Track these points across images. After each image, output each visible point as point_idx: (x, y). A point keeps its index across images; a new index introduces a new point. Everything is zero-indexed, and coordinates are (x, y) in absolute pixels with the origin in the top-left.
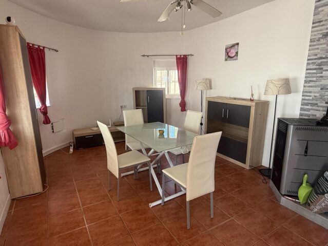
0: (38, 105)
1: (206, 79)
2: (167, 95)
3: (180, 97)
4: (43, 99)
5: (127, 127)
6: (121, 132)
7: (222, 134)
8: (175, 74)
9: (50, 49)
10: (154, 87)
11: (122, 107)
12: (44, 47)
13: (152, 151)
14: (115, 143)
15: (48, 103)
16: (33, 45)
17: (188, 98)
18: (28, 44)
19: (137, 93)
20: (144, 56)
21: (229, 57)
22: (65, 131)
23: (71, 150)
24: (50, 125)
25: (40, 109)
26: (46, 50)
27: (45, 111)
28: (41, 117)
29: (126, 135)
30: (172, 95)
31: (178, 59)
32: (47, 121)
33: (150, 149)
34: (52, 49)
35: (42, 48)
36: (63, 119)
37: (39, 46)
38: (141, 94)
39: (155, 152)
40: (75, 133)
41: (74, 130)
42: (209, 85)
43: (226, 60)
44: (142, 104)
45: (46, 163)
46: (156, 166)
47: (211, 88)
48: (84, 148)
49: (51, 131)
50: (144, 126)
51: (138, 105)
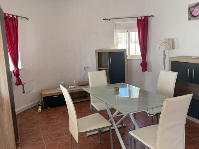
0: (12, 68)
1: (169, 39)
4: (16, 63)
5: (92, 88)
6: (85, 92)
9: (22, 17)
11: (85, 68)
12: (17, 16)
13: (117, 112)
15: (20, 67)
17: (150, 58)
19: (100, 55)
21: (193, 16)
22: (34, 91)
23: (40, 109)
24: (21, 86)
25: (13, 72)
26: (19, 19)
27: (17, 73)
29: (91, 95)
30: (133, 56)
32: (19, 83)
34: (24, 18)
35: (15, 17)
36: (32, 80)
37: (13, 16)
38: (103, 56)
40: (43, 93)
41: (43, 90)
42: (172, 44)
44: (104, 65)
47: (174, 48)
48: (51, 107)
50: (108, 86)
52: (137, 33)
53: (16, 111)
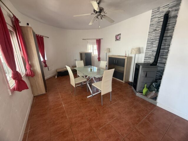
0: (42, 59)
1: (108, 48)
2: (93, 55)
3: (98, 56)
4: (44, 57)
5: (78, 68)
6: (75, 69)
7: (115, 70)
8: (96, 47)
9: (45, 37)
10: (88, 52)
11: (75, 60)
12: (43, 36)
13: (88, 77)
14: (73, 74)
15: (46, 59)
16: (38, 35)
17: (101, 56)
18: (36, 35)
19: (81, 54)
20: (83, 39)
21: (117, 39)
22: (53, 70)
23: (56, 77)
24: (47, 68)
25: (43, 61)
26: (44, 37)
27: (45, 62)
28: (43, 64)
29: (77, 71)
30: (95, 55)
31: (97, 40)
32: (46, 66)
33: (87, 76)
34: (46, 37)
35: (42, 36)
36: (52, 65)
37: (41, 36)
38: (83, 55)
39: (89, 77)
40: (57, 70)
41: (57, 69)
42: (109, 50)
43: (116, 41)
44: (83, 59)
45: (47, 82)
46: (89, 82)
47: (110, 52)
48: (61, 76)
49: (48, 70)
50: (84, 67)
51: (81, 59)
52: (96, 45)
53: (45, 78)
